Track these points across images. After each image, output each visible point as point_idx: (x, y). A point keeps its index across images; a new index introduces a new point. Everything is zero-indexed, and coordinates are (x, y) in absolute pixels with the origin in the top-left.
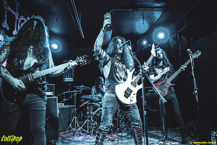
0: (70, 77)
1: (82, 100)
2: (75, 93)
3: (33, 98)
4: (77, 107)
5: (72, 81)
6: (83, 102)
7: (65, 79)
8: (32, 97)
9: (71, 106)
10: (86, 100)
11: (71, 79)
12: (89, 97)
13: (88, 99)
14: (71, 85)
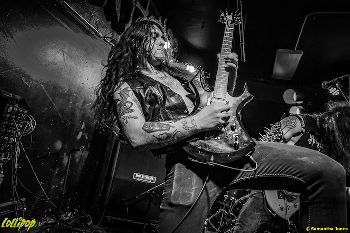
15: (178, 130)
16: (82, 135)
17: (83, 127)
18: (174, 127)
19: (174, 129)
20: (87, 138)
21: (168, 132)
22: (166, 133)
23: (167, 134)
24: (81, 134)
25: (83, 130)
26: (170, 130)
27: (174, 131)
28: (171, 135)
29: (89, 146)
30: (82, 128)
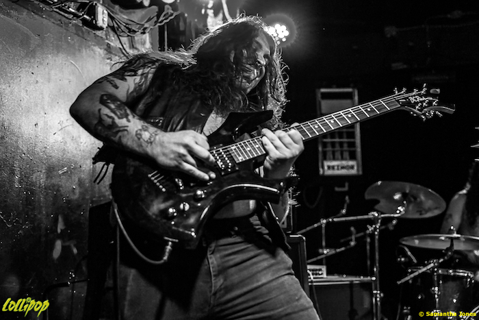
0: (346, 155)
1: (405, 255)
2: (372, 222)
3: (233, 270)
4: (386, 283)
5: (354, 172)
6: (409, 263)
7: (326, 164)
8: (231, 263)
9: (356, 280)
10: (424, 255)
11: (351, 163)
12: (441, 242)
13: (437, 254)
14: (346, 189)
15: (128, 129)
16: (63, 248)
17: (60, 227)
18: (129, 121)
19: (127, 124)
20: (75, 251)
21: (117, 120)
22: (113, 119)
23: (114, 122)
24: (58, 245)
25: (62, 236)
26: (121, 120)
27: (123, 125)
28: (117, 126)
29: (84, 268)
30: (59, 231)
